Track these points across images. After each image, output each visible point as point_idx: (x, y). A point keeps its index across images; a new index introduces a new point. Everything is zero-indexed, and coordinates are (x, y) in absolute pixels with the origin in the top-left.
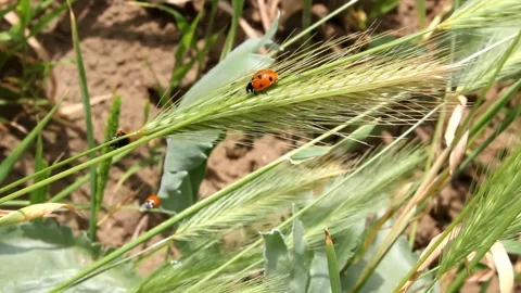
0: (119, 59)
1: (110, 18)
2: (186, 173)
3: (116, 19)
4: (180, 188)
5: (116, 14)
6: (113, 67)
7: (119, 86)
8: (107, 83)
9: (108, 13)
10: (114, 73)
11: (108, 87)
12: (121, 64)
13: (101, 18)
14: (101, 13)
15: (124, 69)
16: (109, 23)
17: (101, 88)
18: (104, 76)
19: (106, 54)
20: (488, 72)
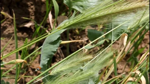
0: (10, 43)
1: (7, 32)
2: (49, 59)
3: (9, 32)
4: (47, 64)
5: (9, 31)
6: (9, 45)
7: (11, 51)
8: (7, 50)
9: (7, 30)
10: (9, 47)
11: (8, 51)
12: (11, 44)
13: (5, 32)
14: (5, 30)
15: (12, 46)
16: (7, 33)
17: (6, 51)
18: (6, 48)
19: (7, 42)
20: (136, 23)
